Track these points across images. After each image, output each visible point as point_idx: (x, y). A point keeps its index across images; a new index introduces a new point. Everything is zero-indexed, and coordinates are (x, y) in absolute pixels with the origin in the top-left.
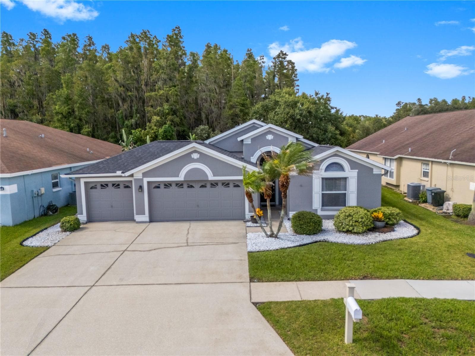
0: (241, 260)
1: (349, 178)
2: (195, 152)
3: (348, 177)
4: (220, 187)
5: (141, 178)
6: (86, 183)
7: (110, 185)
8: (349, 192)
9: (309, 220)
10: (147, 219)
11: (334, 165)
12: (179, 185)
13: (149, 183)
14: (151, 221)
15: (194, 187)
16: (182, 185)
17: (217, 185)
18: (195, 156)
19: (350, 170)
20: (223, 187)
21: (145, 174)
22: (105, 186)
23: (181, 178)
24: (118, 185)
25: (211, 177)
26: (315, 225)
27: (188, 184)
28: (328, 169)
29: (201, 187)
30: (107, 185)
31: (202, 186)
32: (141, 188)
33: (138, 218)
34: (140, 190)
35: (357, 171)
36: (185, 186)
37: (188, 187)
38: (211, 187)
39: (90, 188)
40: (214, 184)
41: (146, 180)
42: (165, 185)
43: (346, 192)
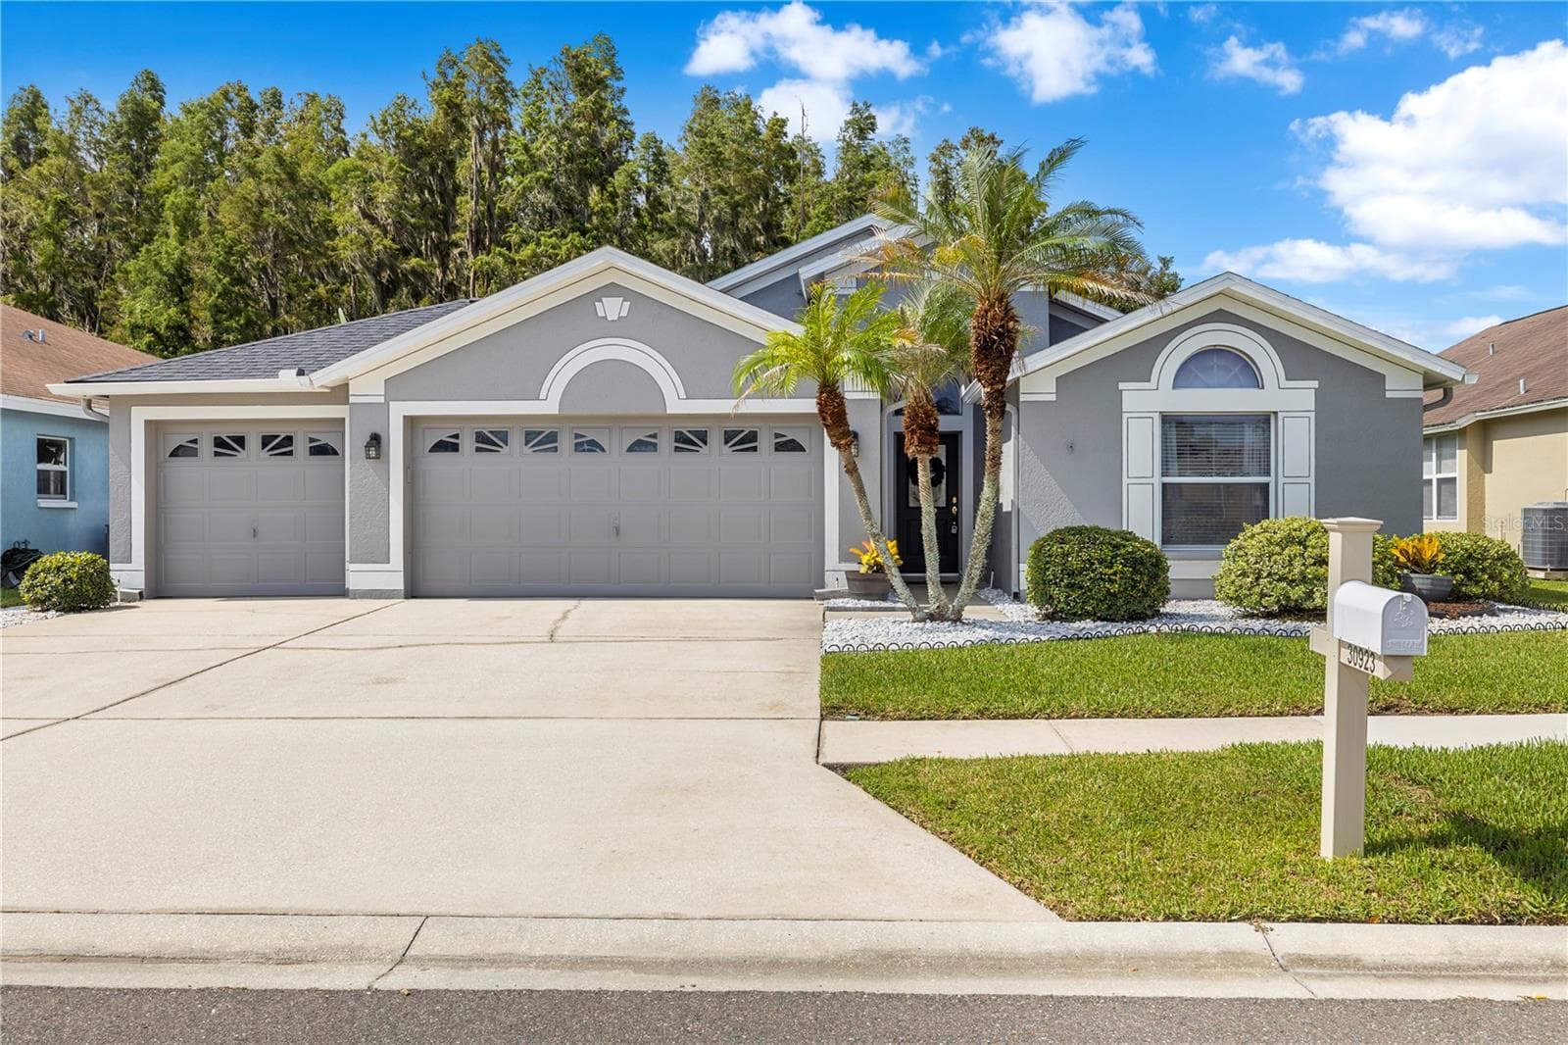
0: (790, 672)
1: (1280, 415)
2: (612, 290)
3: (1275, 413)
4: (716, 454)
5: (382, 400)
6: (153, 428)
7: (253, 442)
8: (1281, 480)
9: (1107, 552)
10: (398, 583)
11: (1216, 360)
12: (541, 437)
13: (411, 422)
14: (413, 592)
15: (603, 450)
16: (552, 437)
17: (705, 443)
18: (612, 308)
19: (1284, 383)
20: (727, 449)
21: (397, 387)
22: (235, 446)
23: (548, 404)
24: (289, 440)
25: (677, 403)
26: (1135, 571)
27: (577, 436)
28: (1185, 376)
29: (630, 449)
30: (240, 441)
31: (638, 446)
32: (376, 440)
33: (357, 576)
34: (373, 453)
35: (1315, 384)
36: (566, 442)
37: (579, 447)
38: (677, 449)
39: (169, 454)
40: (690, 439)
41: (399, 411)
42: (481, 438)
43: (1271, 480)
